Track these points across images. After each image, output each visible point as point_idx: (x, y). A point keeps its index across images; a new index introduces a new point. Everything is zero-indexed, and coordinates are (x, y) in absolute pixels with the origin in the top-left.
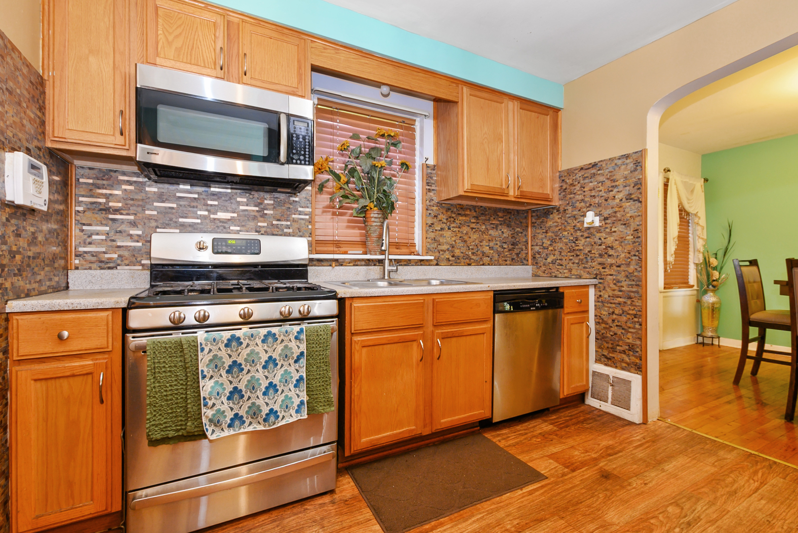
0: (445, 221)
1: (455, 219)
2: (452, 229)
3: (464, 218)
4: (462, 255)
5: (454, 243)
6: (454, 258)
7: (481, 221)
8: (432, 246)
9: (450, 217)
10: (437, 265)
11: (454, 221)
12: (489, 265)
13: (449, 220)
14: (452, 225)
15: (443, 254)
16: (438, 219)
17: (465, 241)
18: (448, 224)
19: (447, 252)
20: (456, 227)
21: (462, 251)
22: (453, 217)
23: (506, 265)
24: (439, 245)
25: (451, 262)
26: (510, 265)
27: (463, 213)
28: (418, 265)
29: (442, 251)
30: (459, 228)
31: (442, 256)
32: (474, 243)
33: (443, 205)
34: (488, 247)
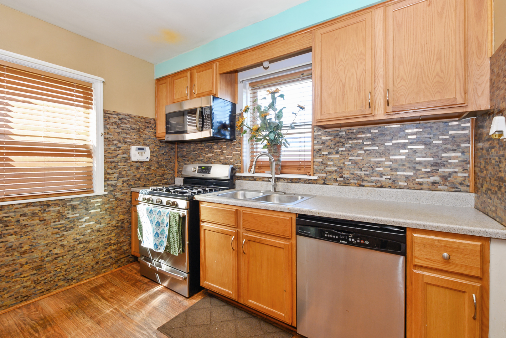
0: (333, 146)
1: (344, 144)
2: (340, 153)
3: (356, 141)
4: (353, 176)
5: (342, 165)
6: (342, 179)
8: (320, 168)
9: (338, 142)
10: (324, 184)
11: (342, 146)
12: (390, 187)
13: (337, 144)
14: (341, 149)
15: (330, 175)
16: (326, 145)
17: (355, 163)
18: (336, 149)
19: (335, 173)
20: (345, 151)
21: (352, 172)
22: (341, 142)
23: (421, 189)
24: (327, 167)
25: (339, 182)
26: (430, 190)
27: (354, 136)
28: (306, 183)
29: (329, 172)
30: (349, 151)
31: (330, 177)
32: (367, 165)
33: (331, 133)
34: (389, 169)
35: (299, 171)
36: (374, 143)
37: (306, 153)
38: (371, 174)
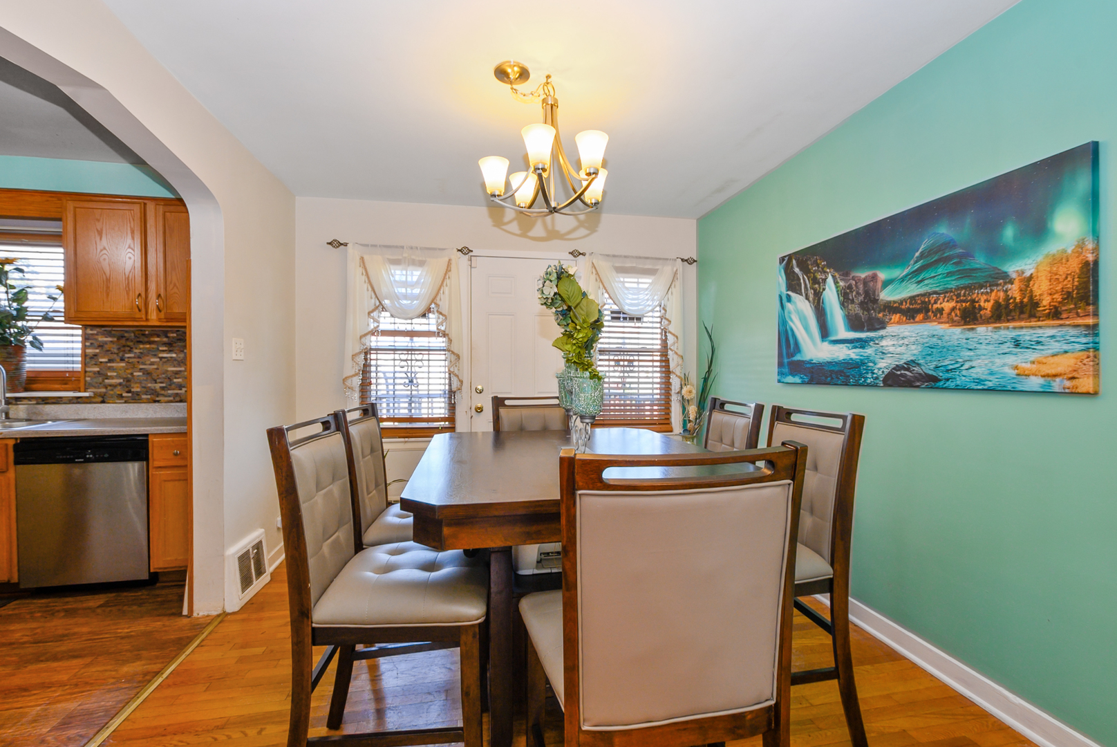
0: (116, 351)
1: (132, 348)
2: (126, 360)
3: (148, 346)
4: (144, 390)
5: (129, 376)
6: (130, 395)
7: (177, 348)
8: (95, 380)
9: (124, 346)
10: (103, 402)
11: (130, 351)
13: (122, 349)
14: (127, 355)
15: (112, 390)
16: (104, 349)
17: (148, 374)
18: (121, 354)
19: (119, 388)
20: (134, 358)
21: (143, 385)
22: (128, 346)
24: (107, 379)
25: (125, 399)
27: (146, 339)
28: (73, 403)
29: (110, 386)
30: (139, 357)
31: (112, 392)
32: (163, 376)
33: (113, 332)
35: (66, 386)
36: (171, 349)
37: (75, 359)
38: (169, 387)
